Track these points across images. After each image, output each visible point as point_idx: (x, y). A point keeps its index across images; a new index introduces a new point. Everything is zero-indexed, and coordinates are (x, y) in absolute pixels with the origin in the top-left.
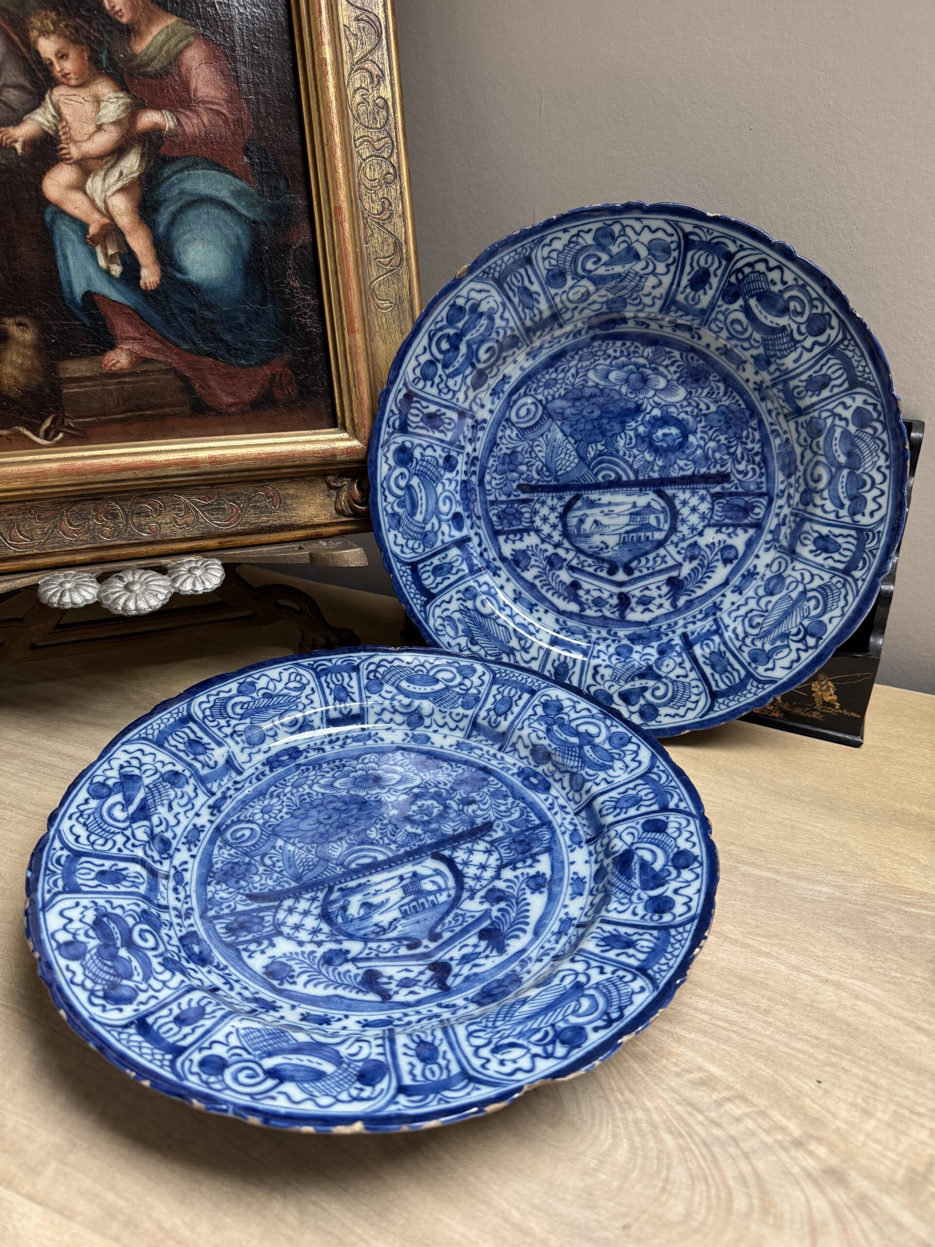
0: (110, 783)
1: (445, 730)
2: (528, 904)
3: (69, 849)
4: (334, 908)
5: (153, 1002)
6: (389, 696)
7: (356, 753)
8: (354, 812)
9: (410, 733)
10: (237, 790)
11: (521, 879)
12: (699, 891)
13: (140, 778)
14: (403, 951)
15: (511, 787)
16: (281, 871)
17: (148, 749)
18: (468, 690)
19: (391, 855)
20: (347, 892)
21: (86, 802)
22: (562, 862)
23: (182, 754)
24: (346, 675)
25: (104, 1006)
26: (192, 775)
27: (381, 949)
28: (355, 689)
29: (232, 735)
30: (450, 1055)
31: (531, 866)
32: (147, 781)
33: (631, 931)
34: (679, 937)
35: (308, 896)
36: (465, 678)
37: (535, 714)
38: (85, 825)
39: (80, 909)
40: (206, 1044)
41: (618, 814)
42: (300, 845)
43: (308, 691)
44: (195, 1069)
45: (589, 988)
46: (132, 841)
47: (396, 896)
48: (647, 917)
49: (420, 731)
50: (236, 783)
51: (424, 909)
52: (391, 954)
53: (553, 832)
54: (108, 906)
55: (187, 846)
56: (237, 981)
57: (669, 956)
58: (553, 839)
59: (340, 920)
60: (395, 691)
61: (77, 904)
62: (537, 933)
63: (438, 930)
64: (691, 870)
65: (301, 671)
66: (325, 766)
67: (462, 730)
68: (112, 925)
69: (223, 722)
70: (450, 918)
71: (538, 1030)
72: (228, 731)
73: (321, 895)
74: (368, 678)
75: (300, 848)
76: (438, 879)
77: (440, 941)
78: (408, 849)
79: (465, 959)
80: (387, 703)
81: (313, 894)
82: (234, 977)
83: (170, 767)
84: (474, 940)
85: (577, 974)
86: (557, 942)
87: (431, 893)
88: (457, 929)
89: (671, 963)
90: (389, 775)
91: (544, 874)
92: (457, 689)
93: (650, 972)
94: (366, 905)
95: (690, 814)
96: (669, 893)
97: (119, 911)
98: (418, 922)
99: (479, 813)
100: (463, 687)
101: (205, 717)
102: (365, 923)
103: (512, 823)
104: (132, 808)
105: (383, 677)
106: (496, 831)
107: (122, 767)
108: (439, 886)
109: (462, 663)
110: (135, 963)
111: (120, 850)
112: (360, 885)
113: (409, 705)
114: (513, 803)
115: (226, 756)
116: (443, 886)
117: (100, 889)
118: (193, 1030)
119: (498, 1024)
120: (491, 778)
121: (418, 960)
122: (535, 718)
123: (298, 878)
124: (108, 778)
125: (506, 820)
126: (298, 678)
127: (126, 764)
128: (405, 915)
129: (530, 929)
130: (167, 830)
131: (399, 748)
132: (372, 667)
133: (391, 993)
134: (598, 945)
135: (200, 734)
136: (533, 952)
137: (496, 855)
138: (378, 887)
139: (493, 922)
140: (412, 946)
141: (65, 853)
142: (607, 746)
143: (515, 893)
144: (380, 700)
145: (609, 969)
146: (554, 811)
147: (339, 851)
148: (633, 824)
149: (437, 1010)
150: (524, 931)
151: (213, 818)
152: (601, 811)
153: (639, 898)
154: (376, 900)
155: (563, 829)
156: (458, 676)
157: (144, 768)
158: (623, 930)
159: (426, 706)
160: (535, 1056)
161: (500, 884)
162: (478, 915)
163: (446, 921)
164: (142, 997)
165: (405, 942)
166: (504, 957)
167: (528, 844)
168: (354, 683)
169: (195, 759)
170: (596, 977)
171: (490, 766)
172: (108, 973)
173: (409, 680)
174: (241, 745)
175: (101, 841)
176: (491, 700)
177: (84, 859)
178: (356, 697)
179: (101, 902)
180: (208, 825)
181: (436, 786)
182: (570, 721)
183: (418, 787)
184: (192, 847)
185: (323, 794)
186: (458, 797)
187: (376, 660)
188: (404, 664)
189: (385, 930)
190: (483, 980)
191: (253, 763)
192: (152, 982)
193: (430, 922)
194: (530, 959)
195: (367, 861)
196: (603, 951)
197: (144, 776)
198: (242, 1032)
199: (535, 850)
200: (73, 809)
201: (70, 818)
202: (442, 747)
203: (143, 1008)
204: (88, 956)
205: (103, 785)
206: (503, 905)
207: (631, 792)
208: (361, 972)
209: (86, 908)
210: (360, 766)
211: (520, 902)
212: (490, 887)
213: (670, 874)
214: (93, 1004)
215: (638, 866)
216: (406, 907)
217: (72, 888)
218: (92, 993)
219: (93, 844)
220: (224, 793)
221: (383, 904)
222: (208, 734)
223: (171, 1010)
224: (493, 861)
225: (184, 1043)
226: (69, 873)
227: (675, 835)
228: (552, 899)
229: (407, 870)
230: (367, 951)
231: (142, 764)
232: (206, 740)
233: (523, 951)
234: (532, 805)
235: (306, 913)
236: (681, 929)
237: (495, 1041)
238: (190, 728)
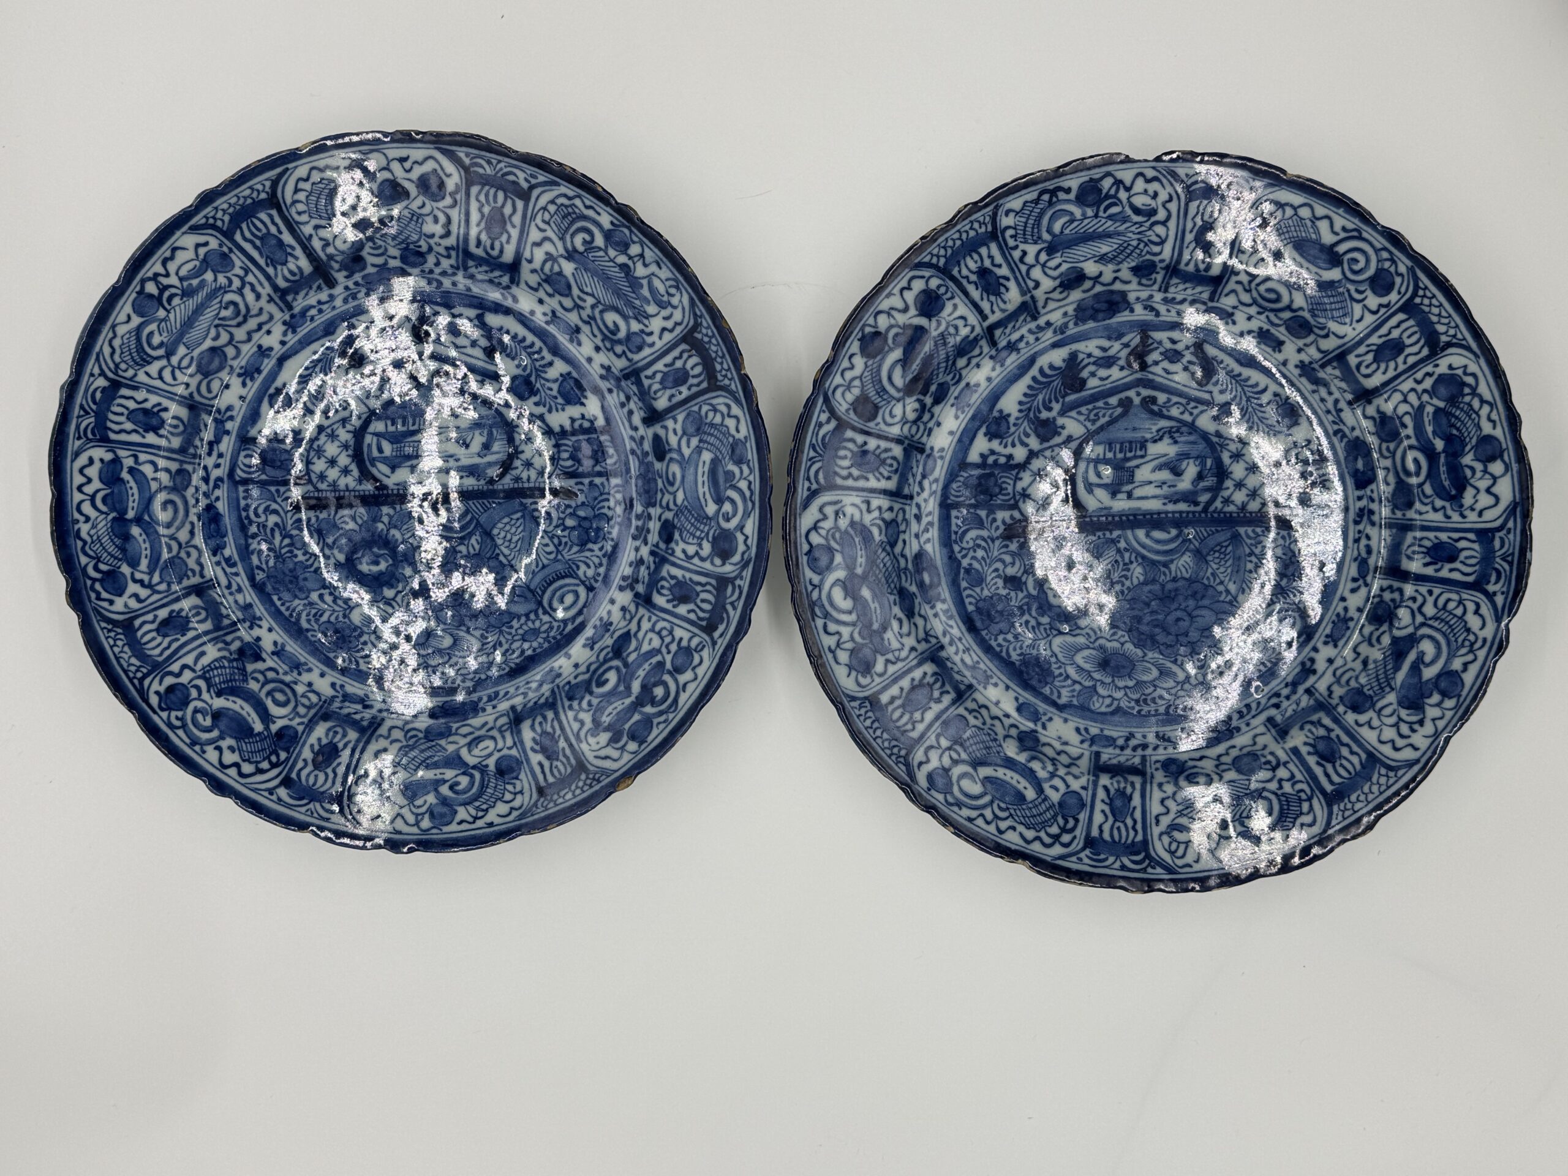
0: (1436, 698)
1: (995, 711)
2: (1020, 403)
3: (1486, 593)
4: (1210, 481)
5: (1419, 376)
6: (1057, 782)
7: (1116, 718)
8: (1147, 618)
9: (1039, 729)
10: (1278, 695)
11: (1010, 440)
12: (888, 296)
13: (1400, 703)
14: (1162, 398)
15: (955, 584)
16: (1250, 555)
17: (1387, 750)
18: (949, 749)
19: (1129, 533)
20: (1188, 497)
21: (1466, 666)
22: (960, 441)
23: (1345, 739)
24: (1106, 836)
25: (1465, 373)
26: (1335, 708)
27: (1182, 409)
28: (1099, 806)
29: (1278, 765)
30: (1189, 225)
31: (992, 452)
32: (1391, 698)
33: (971, 289)
34: (942, 252)
35: (1231, 508)
36: (946, 771)
37: (888, 661)
38: (1468, 630)
39: (1479, 506)
40: (1383, 310)
41: (887, 450)
42: (1221, 588)
43: (1165, 821)
44: (1398, 280)
45: (1044, 241)
46: (1415, 606)
47: (1144, 473)
48: (949, 295)
49: (1028, 725)
50: (1277, 706)
51: (1122, 444)
52: (1175, 399)
53: (946, 487)
54: (1450, 512)
55: (1350, 614)
56: (1328, 412)
57: (964, 236)
58: (951, 477)
59: (1209, 462)
60: (1046, 786)
61: (1480, 514)
62: (1032, 361)
63: (1119, 410)
64: (875, 327)
65: (1167, 857)
66: (1162, 710)
67: (974, 700)
68: (1446, 483)
69: (1287, 787)
70: (1103, 421)
71: (1110, 217)
72: (1282, 773)
73: (1218, 504)
74: (1077, 821)
75: (1222, 583)
76: (1093, 478)
77: (1123, 395)
78: (1108, 534)
79: (1108, 362)
80: (1062, 771)
81: (1227, 509)
82: (1331, 418)
83: (1363, 718)
84: (1092, 383)
85: (1044, 266)
86: (1022, 337)
87: (1106, 462)
88: (1100, 404)
89: (967, 228)
90: (1087, 666)
91: (985, 435)
92: (964, 756)
93: (990, 228)
94: (1177, 473)
95: (827, 400)
96: (913, 311)
97: (1439, 503)
98: (1134, 429)
99: (1008, 559)
100: (955, 756)
101: (1309, 799)
102: (1186, 448)
103: (980, 524)
104: (1412, 656)
105: (1055, 817)
106: (1004, 522)
107: (1421, 723)
108: (1096, 467)
109: (941, 797)
110: (1429, 429)
111: (1430, 593)
112: (1176, 502)
113: (1033, 758)
114: (964, 556)
115: (1288, 738)
116: (1092, 465)
117: (1456, 535)
118: (1390, 333)
119: (1135, 243)
120: (971, 608)
121: (1152, 381)
122: (890, 656)
123: (1236, 538)
124: (1438, 705)
125: (985, 533)
126: (1174, 846)
127: (1416, 727)
128: (1143, 444)
129: (1034, 371)
130: (1371, 634)
131: (1061, 708)
132: (1066, 838)
133: (1192, 349)
134: (1007, 290)
135: (1318, 771)
136: (1048, 337)
137: (1020, 485)
138: (1158, 491)
139: (1063, 397)
140: (1154, 400)
141: (1491, 588)
142: (838, 559)
143: (1025, 423)
144: (1070, 779)
145: (1017, 254)
146: (930, 518)
147: (1182, 562)
148: (882, 426)
149: (1162, 309)
150: (1041, 370)
151: (1313, 654)
152: (896, 471)
153: (939, 323)
154: (1165, 475)
155: (934, 487)
156: (954, 779)
157: (1393, 720)
158: (975, 294)
159: (1011, 749)
160: (1128, 189)
161: (1034, 443)
162: (1073, 414)
163: (1107, 419)
164: (1428, 383)
165: (1155, 408)
166: (1074, 347)
167: (980, 484)
168: (1098, 818)
169: (1329, 730)
170: (1032, 250)
171: (963, 628)
172: (1457, 418)
173: (1021, 797)
174: (1266, 752)
175: (1451, 605)
176: (929, 716)
177: (1471, 579)
178: (1101, 794)
179: (1456, 517)
180: (1320, 645)
181: (1039, 624)
182: (854, 624)
183: (1061, 633)
184: (1342, 613)
185: (1175, 662)
186: (1021, 595)
187: (1057, 850)
188: (1021, 828)
189: (1170, 432)
190: (1107, 328)
191: (1252, 733)
192: (1416, 403)
193: (1123, 424)
194: (1055, 332)
195: (1158, 534)
196: (1008, 279)
197: (1395, 706)
198: (1348, 320)
199: (976, 472)
200: (1481, 654)
201: (1485, 640)
202: (1007, 688)
203: (1429, 369)
204: (1474, 441)
205: (1445, 694)
206: (1044, 415)
207: (855, 472)
208: (1210, 387)
209: (1473, 509)
210: (1118, 695)
211: (1027, 408)
212: (1046, 445)
213: (896, 335)
214: (1474, 375)
215: (914, 367)
216: (1139, 453)
217: (1484, 535)
218: (1474, 393)
219: (1460, 602)
220: (1294, 692)
221: (1160, 468)
222: (1309, 770)
223: (1405, 362)
224: (1026, 477)
225: (1401, 316)
226: (1487, 558)
227: (857, 383)
228: (995, 397)
229: (1121, 504)
230: (1196, 412)
231: (1396, 725)
232: (1312, 760)
233: (1055, 345)
234: (947, 541)
235: (1239, 485)
236: (934, 260)
237: (1148, 224)
238: (1331, 782)
